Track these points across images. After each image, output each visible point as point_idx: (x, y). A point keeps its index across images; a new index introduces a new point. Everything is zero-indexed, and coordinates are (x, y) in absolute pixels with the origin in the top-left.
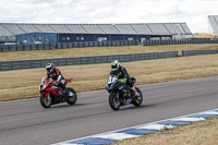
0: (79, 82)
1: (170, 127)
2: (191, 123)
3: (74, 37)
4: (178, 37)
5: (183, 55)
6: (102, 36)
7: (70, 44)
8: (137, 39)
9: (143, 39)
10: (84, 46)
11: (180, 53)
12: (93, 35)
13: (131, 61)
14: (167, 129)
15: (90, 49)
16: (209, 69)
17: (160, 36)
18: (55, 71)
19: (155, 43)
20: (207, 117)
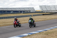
0: (6, 23)
1: (30, 35)
2: (35, 34)
3: (4, 11)
4: (32, 11)
5: (33, 16)
6: (12, 11)
7: (3, 13)
8: (21, 12)
9: (23, 12)
10: (7, 14)
11: (32, 15)
12: (9, 11)
13: (19, 17)
14: (29, 35)
15: (9, 15)
16: (40, 20)
17: (27, 11)
18: (16, 19)
19: (26, 13)
20: (39, 32)
